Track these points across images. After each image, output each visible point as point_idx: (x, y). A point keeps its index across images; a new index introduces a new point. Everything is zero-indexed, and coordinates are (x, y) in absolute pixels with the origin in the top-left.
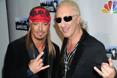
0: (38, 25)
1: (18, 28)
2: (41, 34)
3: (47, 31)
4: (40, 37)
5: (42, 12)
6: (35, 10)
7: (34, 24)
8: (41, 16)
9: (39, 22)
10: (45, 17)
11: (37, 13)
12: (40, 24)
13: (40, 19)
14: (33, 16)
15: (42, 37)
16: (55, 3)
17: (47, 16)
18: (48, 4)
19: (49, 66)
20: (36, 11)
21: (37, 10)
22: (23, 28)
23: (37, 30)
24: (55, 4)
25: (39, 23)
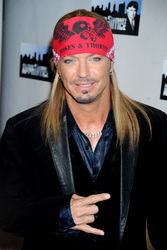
0: (77, 62)
2: (85, 87)
3: (102, 77)
4: (85, 97)
5: (83, 26)
6: (65, 23)
7: (66, 62)
8: (82, 37)
9: (77, 55)
10: (92, 39)
11: (70, 29)
12: (83, 60)
13: (80, 46)
14: (61, 41)
15: (92, 94)
16: (132, 8)
17: (99, 35)
18: (112, 10)
19: (102, 233)
20: (67, 27)
21: (71, 22)
23: (75, 77)
24: (131, 12)
25: (78, 58)
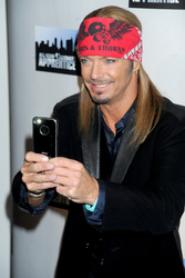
1: (42, 64)
13: (92, 48)
17: (114, 37)
22: (60, 67)
